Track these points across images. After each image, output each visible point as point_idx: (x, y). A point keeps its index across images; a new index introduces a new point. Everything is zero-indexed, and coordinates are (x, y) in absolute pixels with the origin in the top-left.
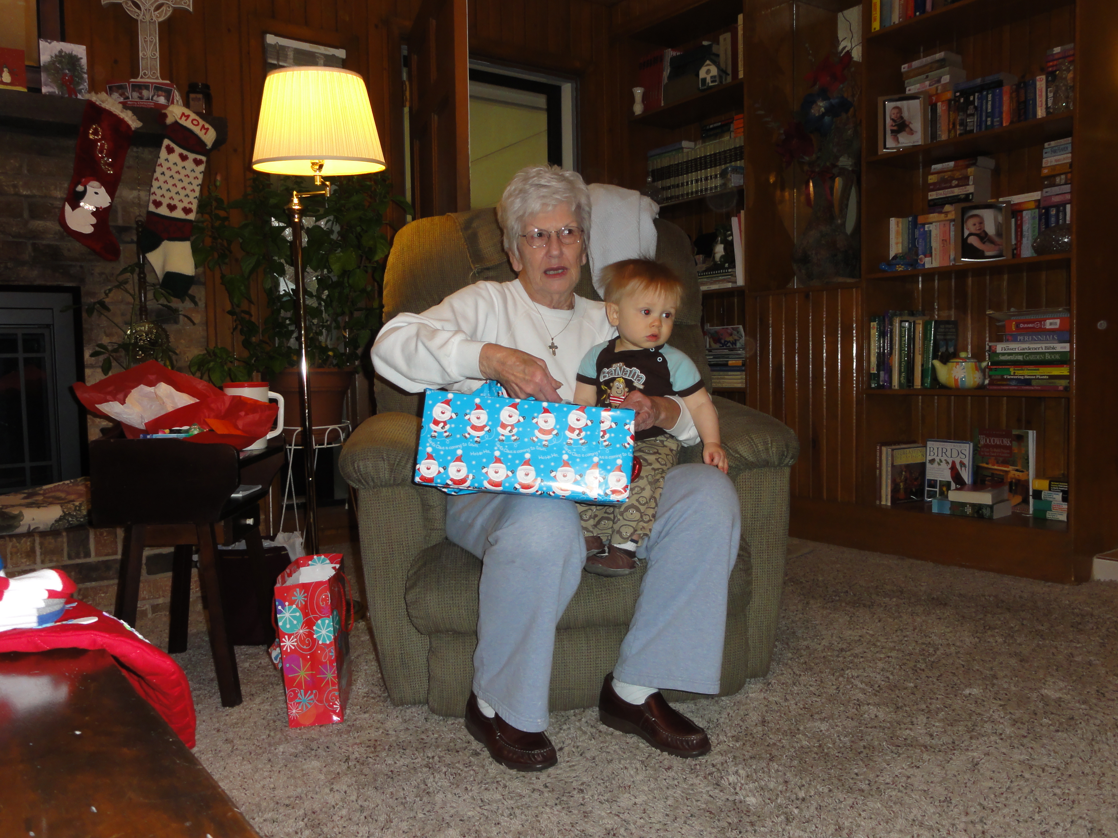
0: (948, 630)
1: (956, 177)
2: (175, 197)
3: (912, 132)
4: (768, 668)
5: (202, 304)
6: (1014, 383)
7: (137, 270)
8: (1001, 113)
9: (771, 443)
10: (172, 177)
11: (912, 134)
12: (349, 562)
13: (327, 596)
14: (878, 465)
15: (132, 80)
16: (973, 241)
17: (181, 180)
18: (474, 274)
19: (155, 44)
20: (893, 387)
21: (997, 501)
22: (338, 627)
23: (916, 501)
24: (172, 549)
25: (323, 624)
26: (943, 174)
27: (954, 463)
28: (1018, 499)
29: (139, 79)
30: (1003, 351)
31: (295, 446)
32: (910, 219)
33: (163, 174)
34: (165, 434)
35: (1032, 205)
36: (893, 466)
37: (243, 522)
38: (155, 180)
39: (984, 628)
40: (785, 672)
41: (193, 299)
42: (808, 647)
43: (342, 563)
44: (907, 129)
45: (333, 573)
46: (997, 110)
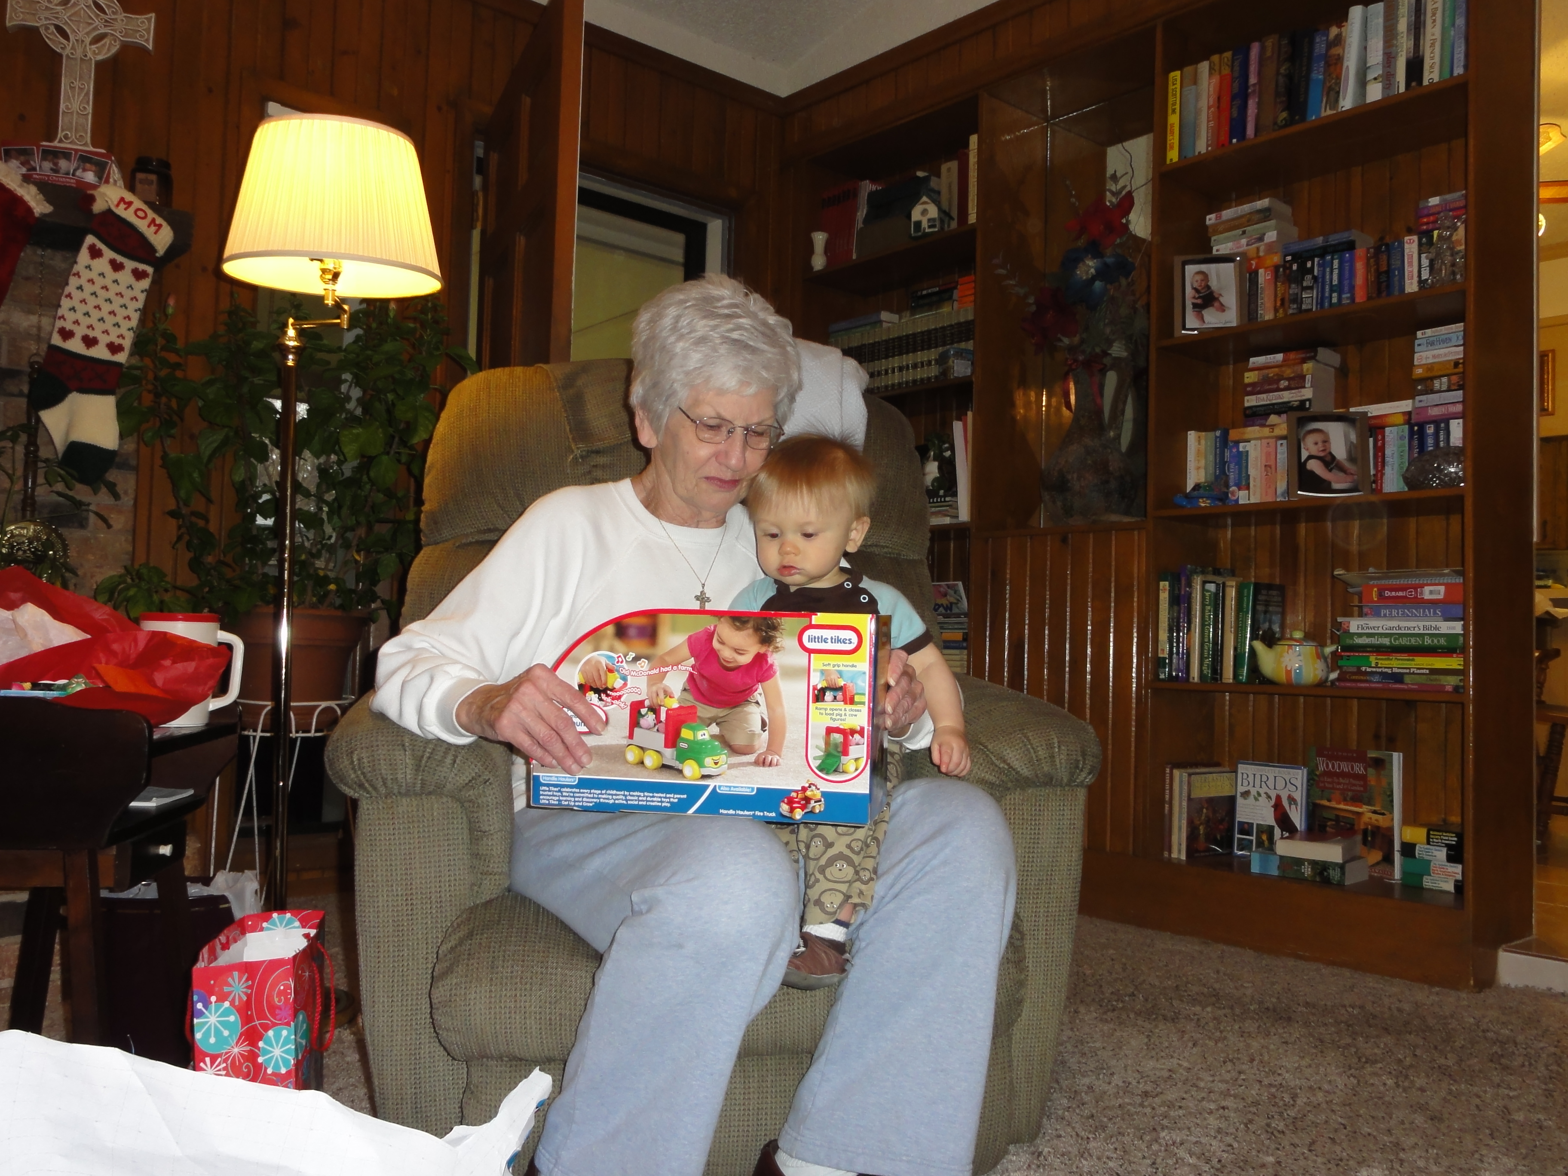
0: (1304, 1063)
1: (1285, 375)
2: (97, 325)
3: (1222, 308)
4: (1039, 1126)
5: (127, 501)
6: (1376, 678)
7: (23, 438)
8: (1352, 288)
9: (1059, 747)
10: (94, 294)
11: (1223, 311)
12: (334, 924)
13: (287, 987)
14: (1167, 797)
15: (44, 143)
16: (1314, 466)
17: (109, 300)
18: (575, 459)
19: (87, 94)
20: (1191, 680)
21: (1350, 858)
22: (304, 1042)
23: (1221, 854)
24: (22, 897)
25: (278, 1036)
26: (1266, 371)
27: (1278, 798)
28: (1376, 856)
29: (56, 143)
30: (1360, 631)
31: (262, 731)
32: (1218, 433)
33: (80, 288)
34: (25, 691)
35: (1400, 419)
36: (1190, 799)
37: (152, 850)
38: (67, 296)
39: (1359, 1061)
40: (1063, 1134)
41: (112, 489)
42: (1090, 1087)
43: (320, 927)
44: (1216, 304)
45: (303, 944)
46: (1346, 282)
